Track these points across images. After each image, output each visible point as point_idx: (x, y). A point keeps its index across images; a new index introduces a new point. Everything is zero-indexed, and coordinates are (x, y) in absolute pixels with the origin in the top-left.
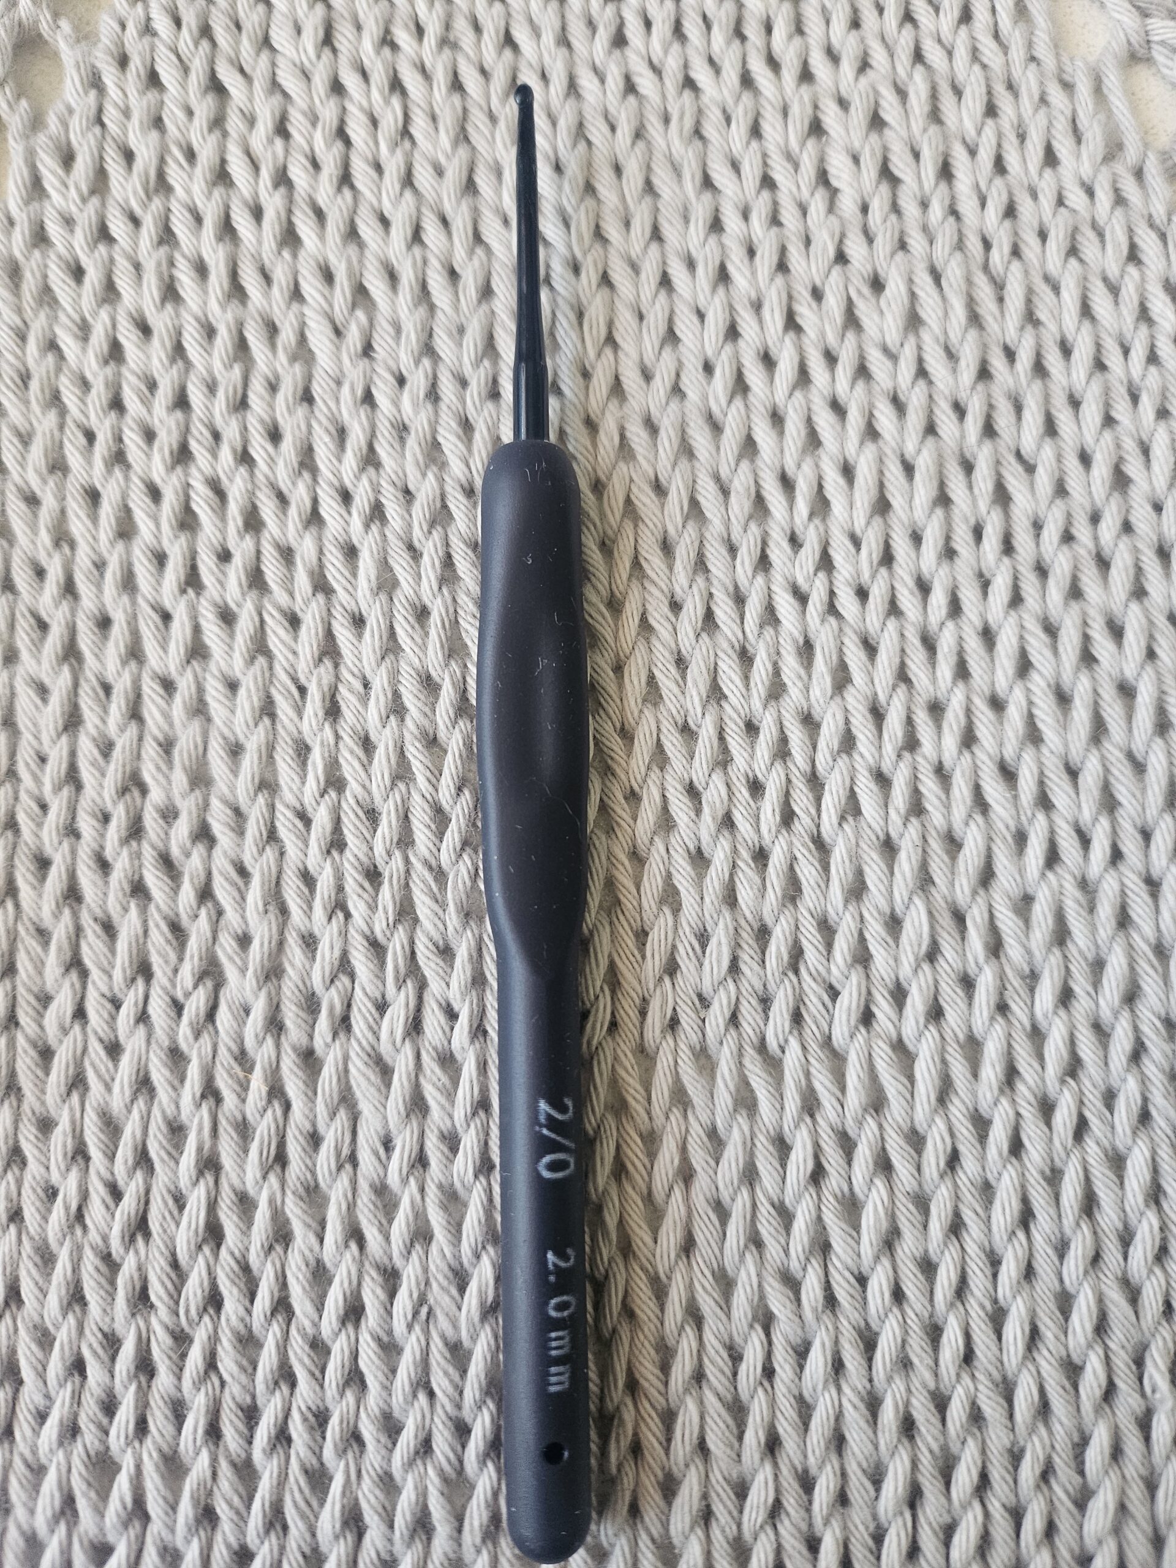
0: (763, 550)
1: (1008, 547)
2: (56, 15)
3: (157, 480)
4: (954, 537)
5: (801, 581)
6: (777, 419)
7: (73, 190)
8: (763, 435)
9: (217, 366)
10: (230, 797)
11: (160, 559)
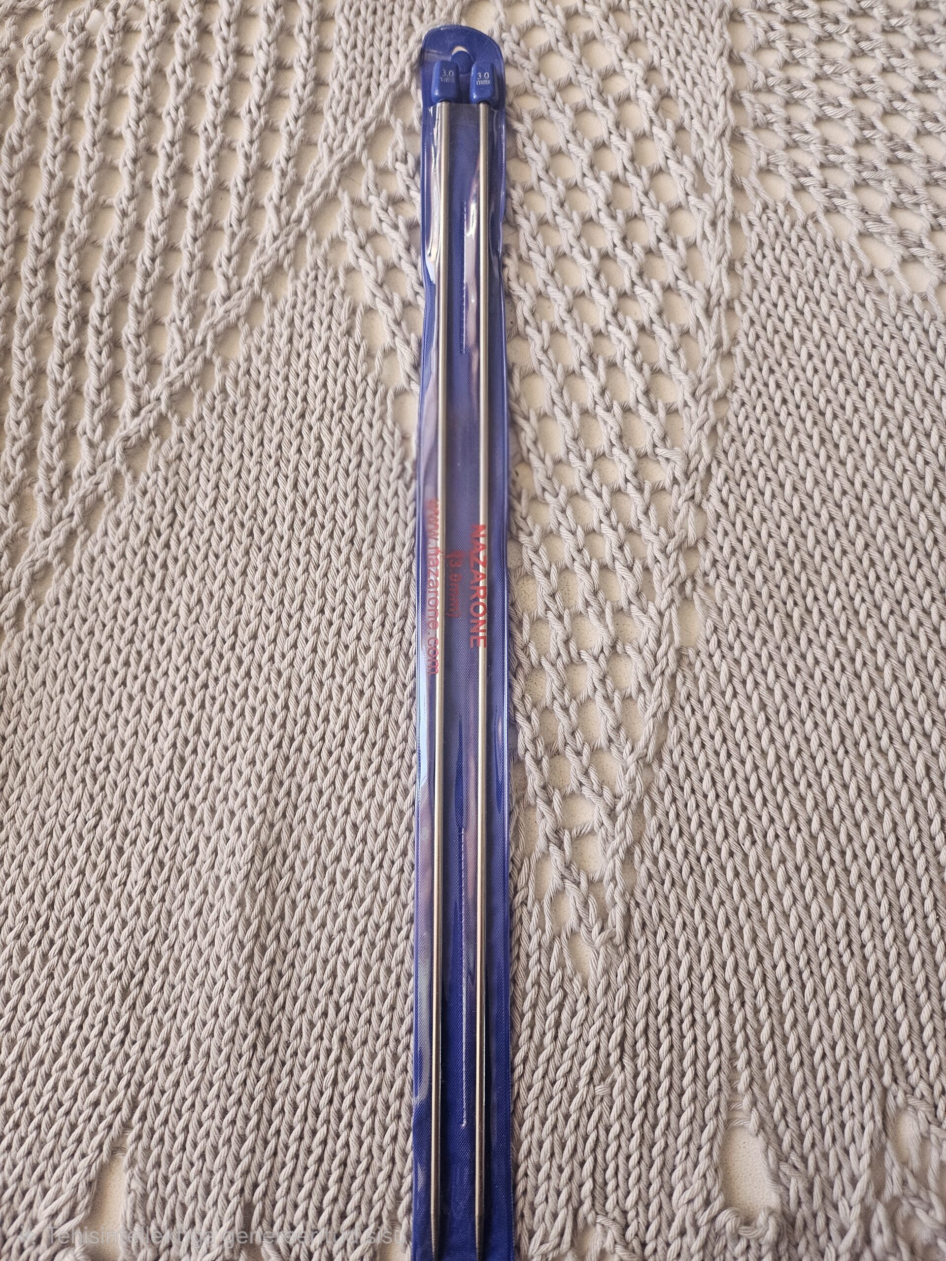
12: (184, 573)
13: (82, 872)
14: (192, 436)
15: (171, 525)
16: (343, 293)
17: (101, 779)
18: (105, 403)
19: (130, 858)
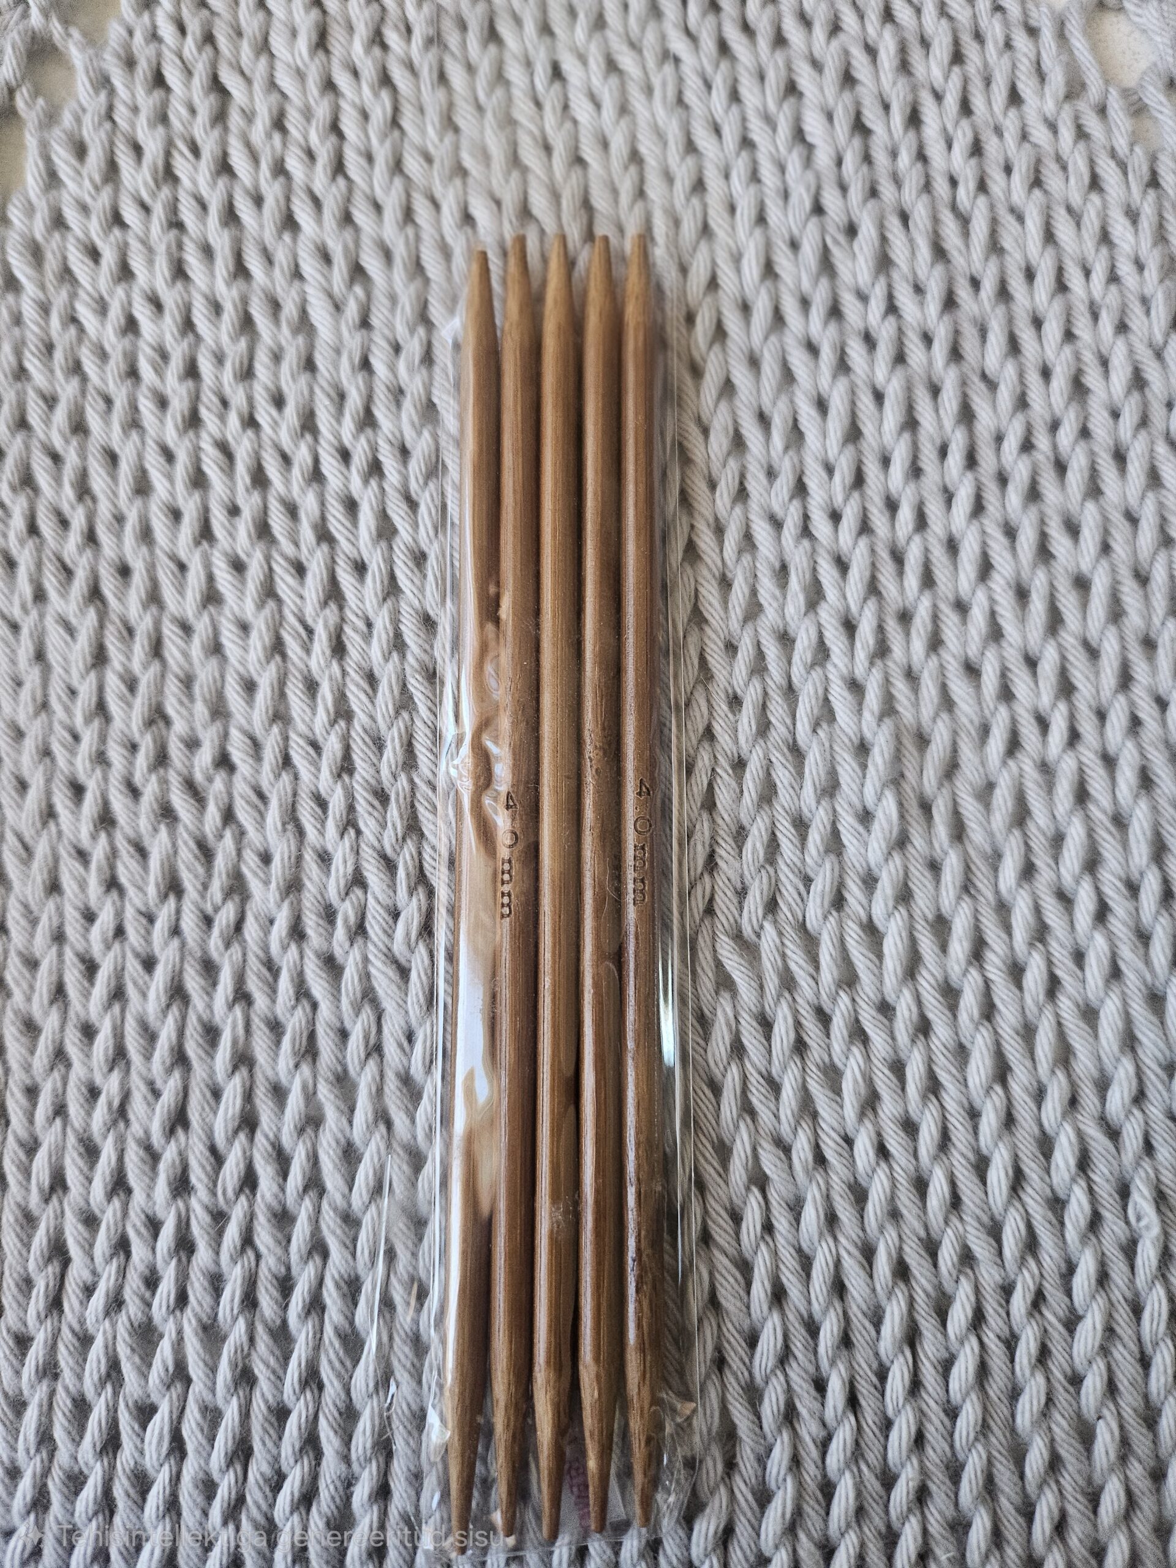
0: (741, 483)
1: (971, 461)
2: (66, 22)
3: (171, 444)
4: (922, 457)
5: (777, 509)
6: (754, 362)
7: (87, 183)
8: (741, 377)
9: (225, 339)
10: (247, 727)
11: (176, 515)
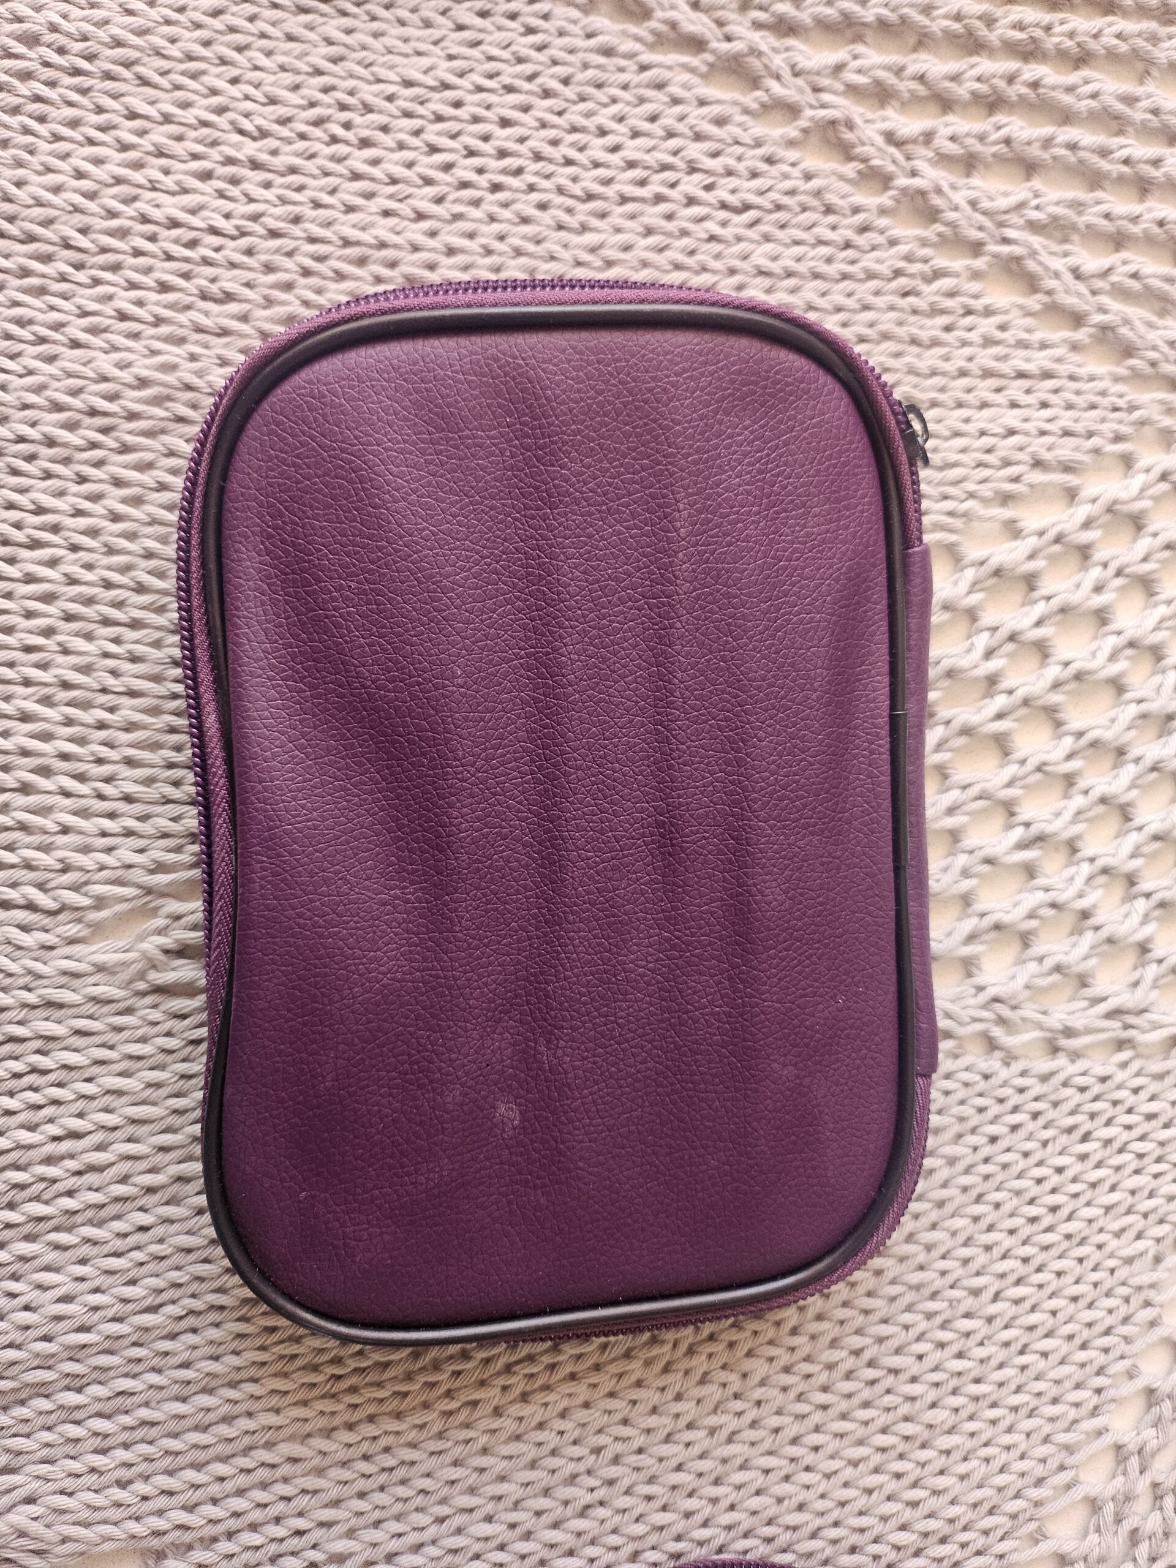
12: (649, 231)
13: (167, 119)
14: (864, 229)
15: (724, 206)
16: (1097, 451)
17: (317, 132)
18: (905, 86)
19: (195, 191)
